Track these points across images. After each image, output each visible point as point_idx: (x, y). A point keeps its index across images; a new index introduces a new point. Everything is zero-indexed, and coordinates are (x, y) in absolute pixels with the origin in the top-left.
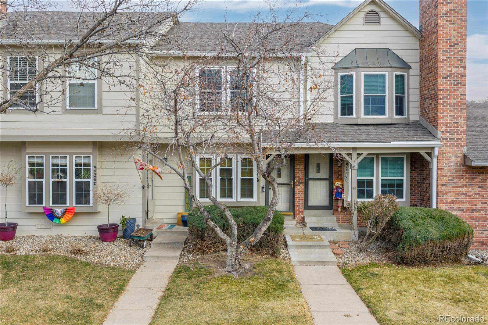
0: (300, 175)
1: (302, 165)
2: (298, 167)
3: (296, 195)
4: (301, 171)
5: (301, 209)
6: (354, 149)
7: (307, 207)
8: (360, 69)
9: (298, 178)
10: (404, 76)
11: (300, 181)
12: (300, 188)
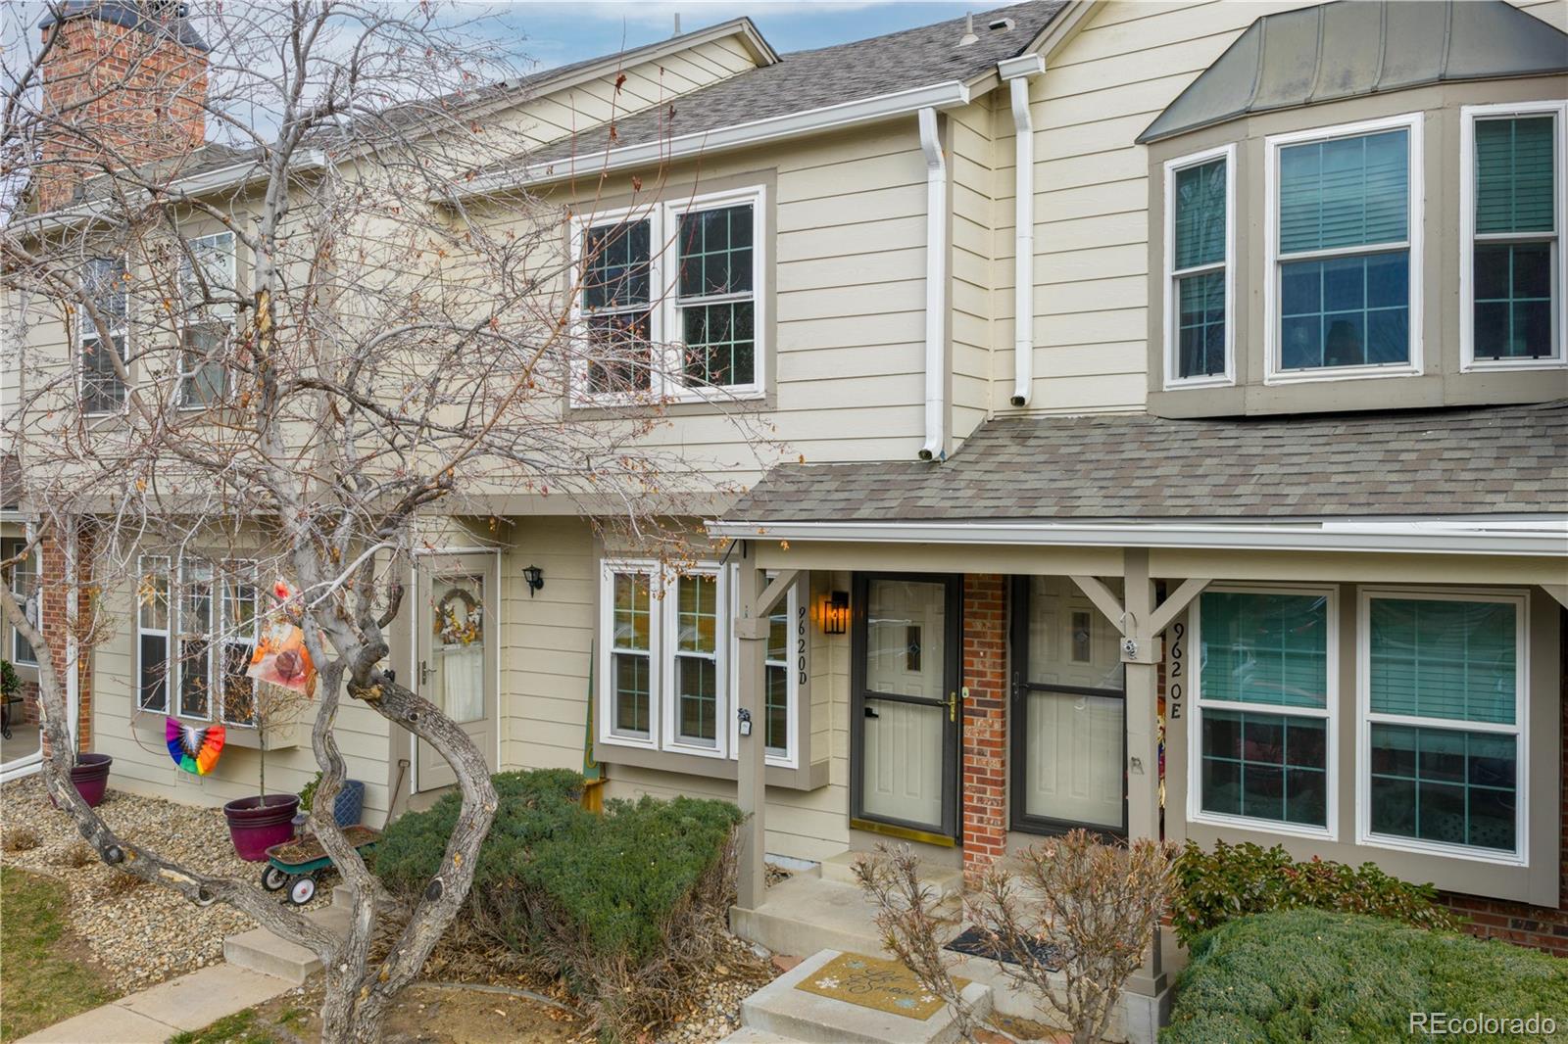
0: (983, 663)
1: (994, 617)
2: (978, 625)
3: (970, 760)
4: (990, 645)
5: (989, 827)
6: (1136, 555)
7: (1023, 822)
8: (1254, 125)
9: (976, 679)
10: (1551, 119)
11: (984, 694)
12: (984, 728)
